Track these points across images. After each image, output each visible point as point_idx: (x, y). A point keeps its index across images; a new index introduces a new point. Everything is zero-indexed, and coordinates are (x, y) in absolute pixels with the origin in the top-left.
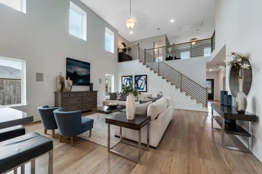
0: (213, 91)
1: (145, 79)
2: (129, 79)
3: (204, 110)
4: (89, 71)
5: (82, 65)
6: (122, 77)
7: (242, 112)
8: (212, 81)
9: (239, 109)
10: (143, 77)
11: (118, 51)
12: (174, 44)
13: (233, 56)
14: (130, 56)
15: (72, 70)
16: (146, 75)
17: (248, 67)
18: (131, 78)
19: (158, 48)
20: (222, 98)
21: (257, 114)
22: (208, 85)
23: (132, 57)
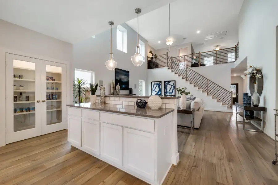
0: (238, 95)
1: (174, 84)
2: (159, 85)
3: (229, 110)
4: (129, 78)
5: (124, 73)
6: (152, 82)
7: (256, 106)
8: (237, 85)
9: (255, 104)
10: (171, 82)
11: (148, 59)
12: (200, 52)
13: (251, 68)
14: (156, 63)
15: (118, 78)
16: (175, 81)
17: (260, 77)
18: (160, 84)
19: (185, 56)
20: (244, 99)
21: (266, 107)
22: (233, 89)
23: (158, 64)
